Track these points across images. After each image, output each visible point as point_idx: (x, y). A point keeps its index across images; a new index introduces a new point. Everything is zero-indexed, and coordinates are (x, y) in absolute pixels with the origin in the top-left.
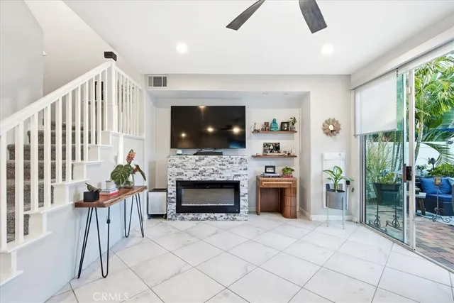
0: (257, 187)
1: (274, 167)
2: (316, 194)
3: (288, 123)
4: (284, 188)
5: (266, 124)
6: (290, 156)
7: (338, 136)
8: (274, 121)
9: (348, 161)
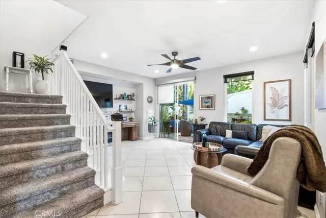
0: (122, 128)
1: (126, 117)
2: (145, 128)
3: (131, 96)
4: (132, 127)
5: (121, 95)
6: (132, 112)
7: (152, 103)
8: (125, 94)
9: (155, 113)
